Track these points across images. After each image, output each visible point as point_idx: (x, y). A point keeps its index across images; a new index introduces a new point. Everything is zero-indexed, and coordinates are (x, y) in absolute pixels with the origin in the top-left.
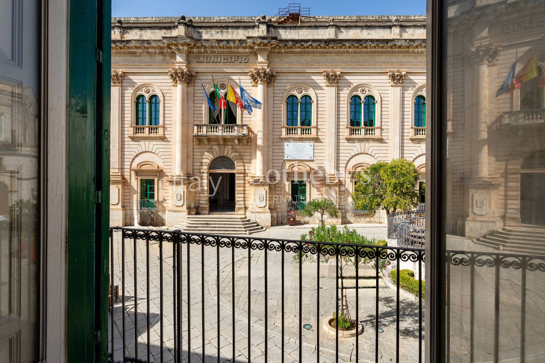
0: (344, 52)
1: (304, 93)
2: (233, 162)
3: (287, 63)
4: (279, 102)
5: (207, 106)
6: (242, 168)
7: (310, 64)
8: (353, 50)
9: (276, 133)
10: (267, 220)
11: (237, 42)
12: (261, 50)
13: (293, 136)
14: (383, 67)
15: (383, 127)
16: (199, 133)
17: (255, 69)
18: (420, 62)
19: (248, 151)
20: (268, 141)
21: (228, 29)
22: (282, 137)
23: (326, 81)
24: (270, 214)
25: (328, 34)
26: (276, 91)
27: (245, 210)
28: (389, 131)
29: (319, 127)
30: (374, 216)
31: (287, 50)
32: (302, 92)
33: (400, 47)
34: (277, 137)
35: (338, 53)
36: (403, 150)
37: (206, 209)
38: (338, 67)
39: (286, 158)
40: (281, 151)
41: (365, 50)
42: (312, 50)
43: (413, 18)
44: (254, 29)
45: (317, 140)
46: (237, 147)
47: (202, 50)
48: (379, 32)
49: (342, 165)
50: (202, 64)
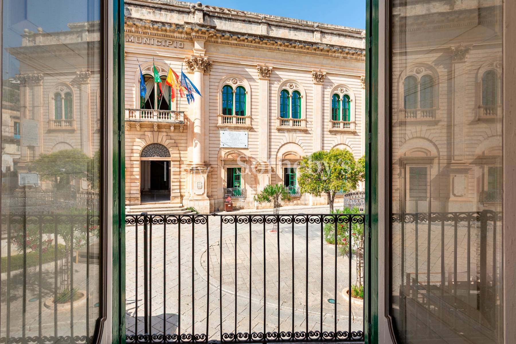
0: (275, 49)
1: (239, 84)
2: (167, 149)
3: (223, 53)
4: (215, 91)
5: (138, 90)
6: (178, 155)
7: (245, 57)
8: (284, 48)
9: (212, 122)
10: (206, 208)
11: (174, 27)
12: (198, 37)
13: (229, 125)
14: (307, 66)
15: (308, 120)
16: (131, 118)
17: (193, 56)
18: (337, 65)
19: (183, 138)
20: (204, 129)
21: (160, 11)
22: (218, 125)
23: (259, 74)
24: (209, 202)
25: (261, 30)
26: (212, 80)
27: (181, 198)
28: (313, 123)
29: (253, 117)
30: (301, 199)
31: (223, 41)
32: (237, 83)
33: (322, 50)
34: (214, 125)
35: (271, 49)
36: (323, 140)
37: (137, 199)
38: (270, 62)
39: (221, 146)
40: (217, 139)
41: (293, 49)
42: (247, 43)
43: (326, 26)
44: (189, 15)
45: (251, 129)
46: (172, 134)
47: (133, 29)
48: (304, 35)
49: (273, 153)
50: (133, 44)
